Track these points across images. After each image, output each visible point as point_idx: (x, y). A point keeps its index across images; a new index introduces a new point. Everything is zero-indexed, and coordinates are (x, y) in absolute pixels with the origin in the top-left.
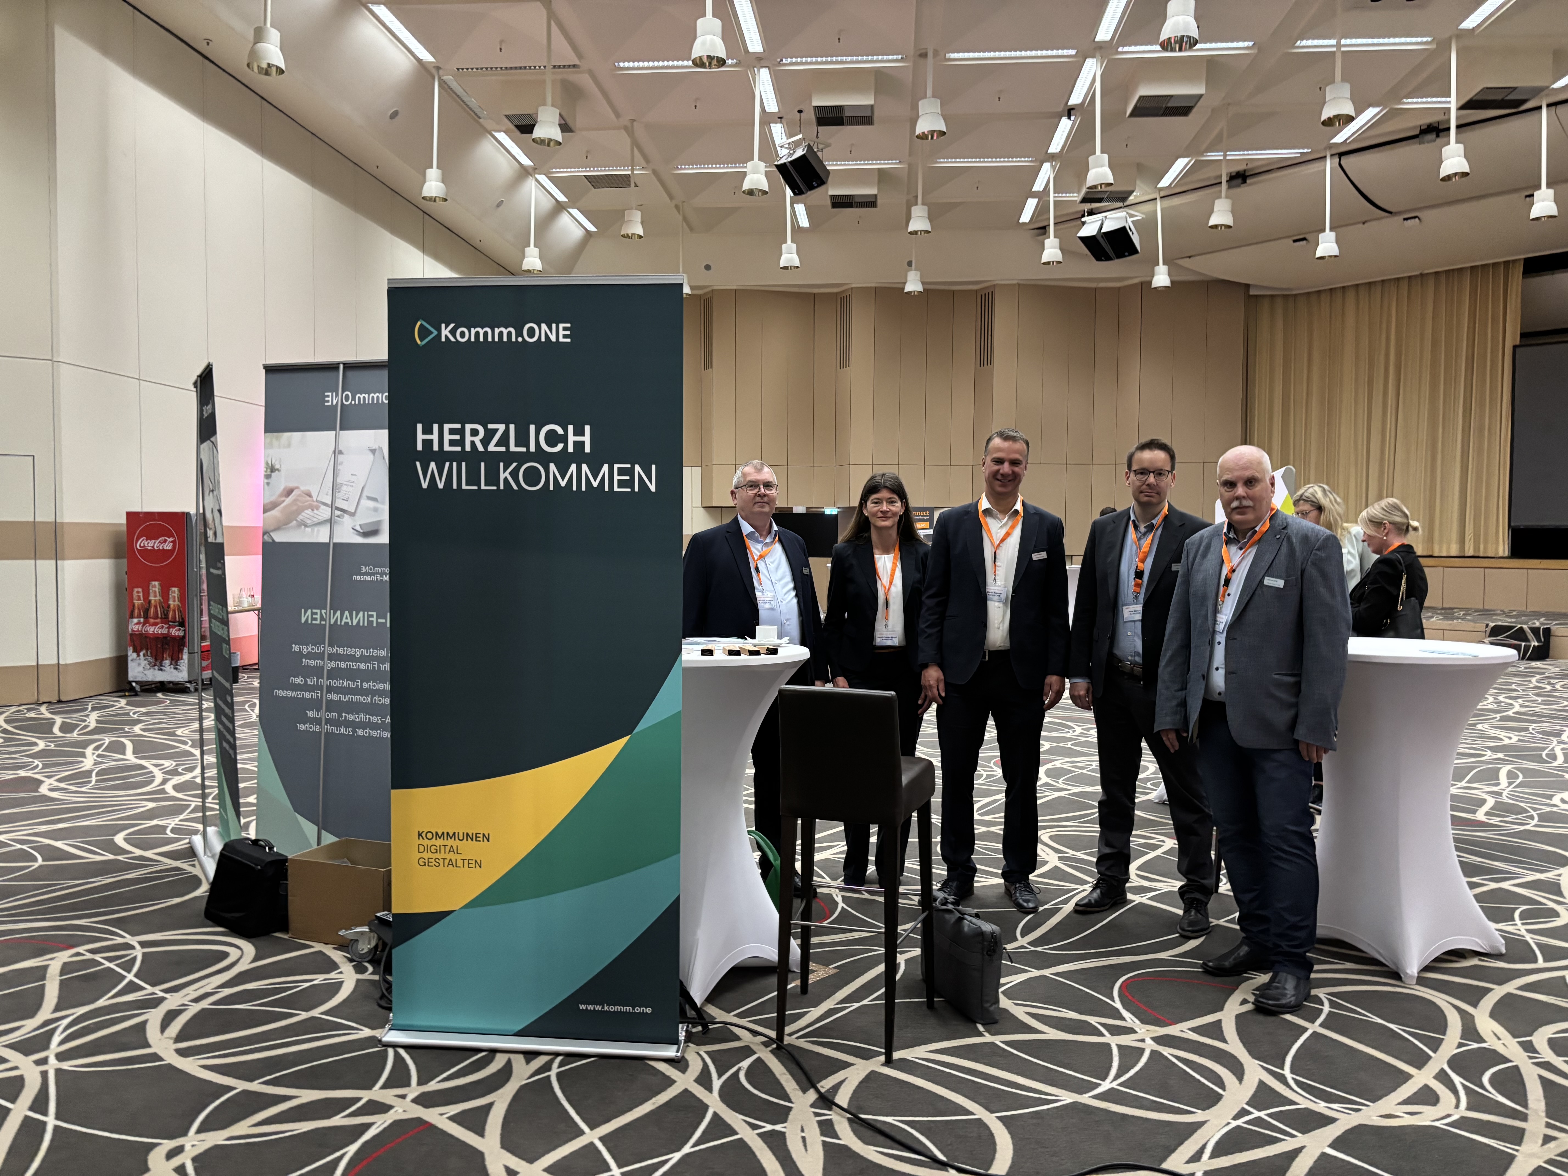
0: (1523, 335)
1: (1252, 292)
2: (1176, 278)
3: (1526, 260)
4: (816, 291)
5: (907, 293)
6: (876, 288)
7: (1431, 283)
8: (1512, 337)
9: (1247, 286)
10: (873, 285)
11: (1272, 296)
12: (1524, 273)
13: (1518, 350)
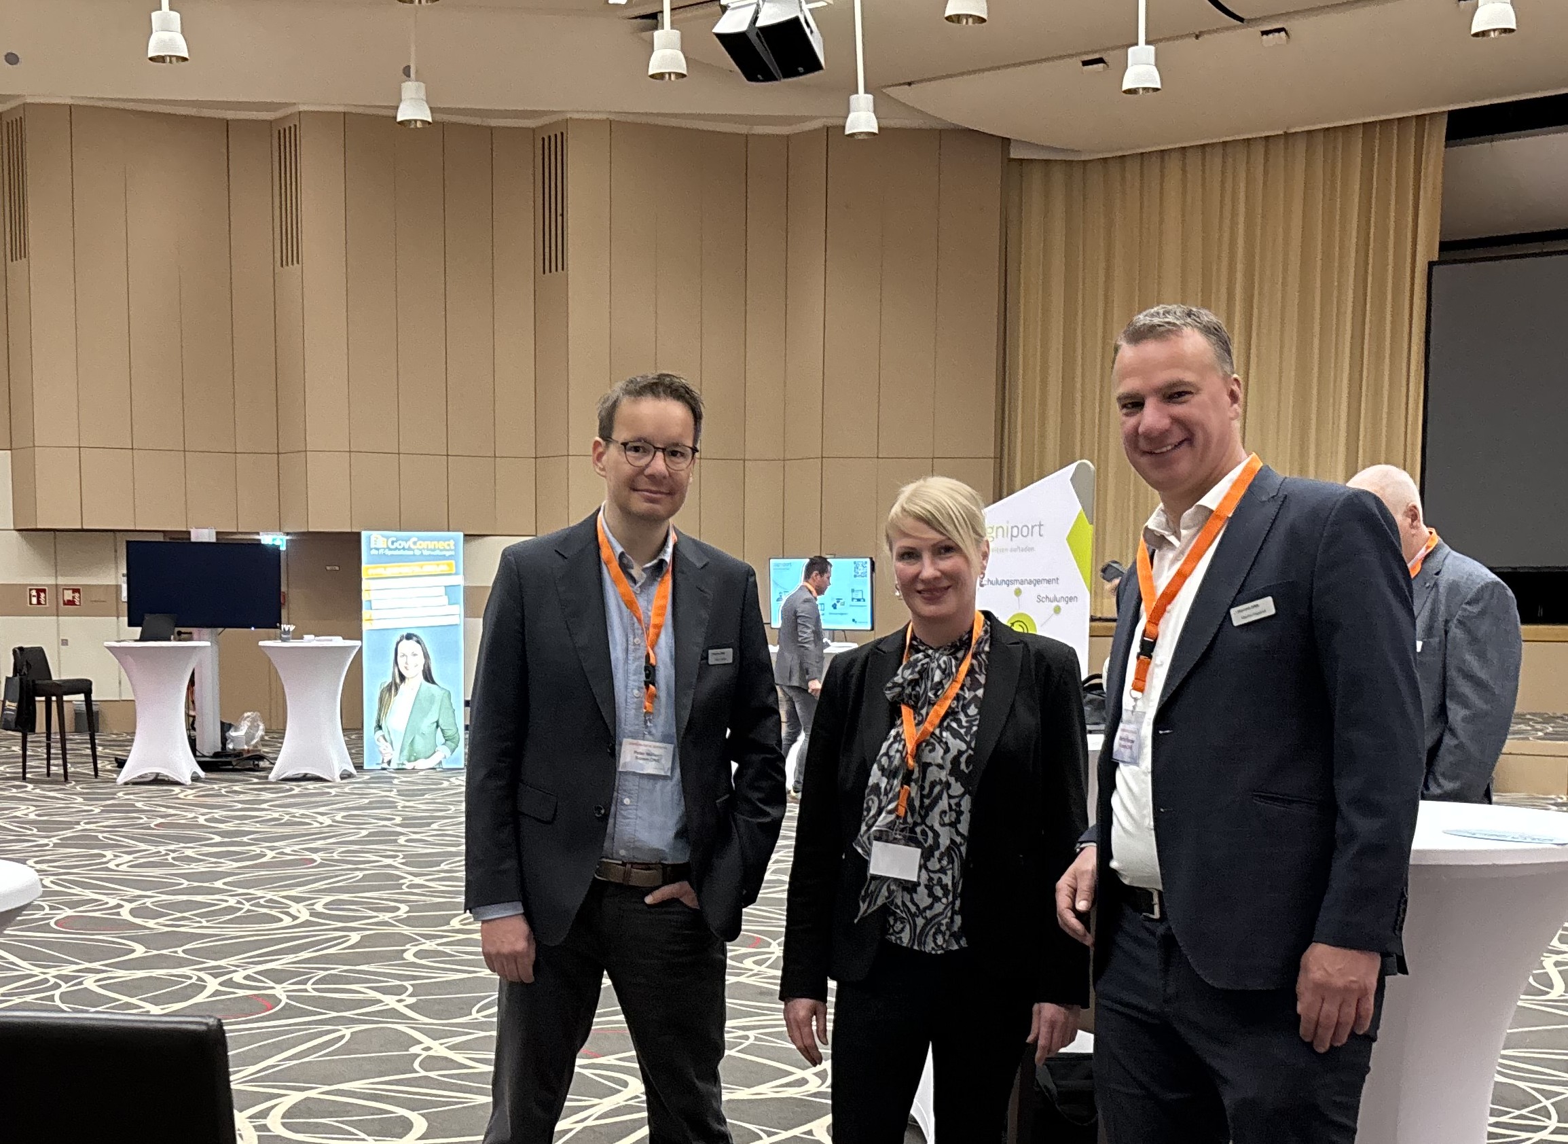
0: (1444, 246)
1: (1015, 154)
2: (886, 123)
3: (1452, 115)
4: (230, 115)
5: (401, 123)
6: (344, 113)
7: (1301, 147)
8: (1428, 249)
9: (1006, 142)
10: (341, 109)
11: (1047, 162)
12: (1448, 138)
13: (1435, 268)
